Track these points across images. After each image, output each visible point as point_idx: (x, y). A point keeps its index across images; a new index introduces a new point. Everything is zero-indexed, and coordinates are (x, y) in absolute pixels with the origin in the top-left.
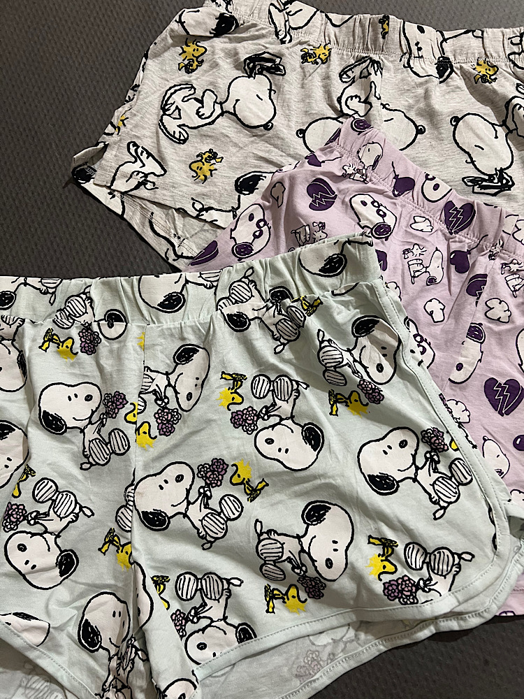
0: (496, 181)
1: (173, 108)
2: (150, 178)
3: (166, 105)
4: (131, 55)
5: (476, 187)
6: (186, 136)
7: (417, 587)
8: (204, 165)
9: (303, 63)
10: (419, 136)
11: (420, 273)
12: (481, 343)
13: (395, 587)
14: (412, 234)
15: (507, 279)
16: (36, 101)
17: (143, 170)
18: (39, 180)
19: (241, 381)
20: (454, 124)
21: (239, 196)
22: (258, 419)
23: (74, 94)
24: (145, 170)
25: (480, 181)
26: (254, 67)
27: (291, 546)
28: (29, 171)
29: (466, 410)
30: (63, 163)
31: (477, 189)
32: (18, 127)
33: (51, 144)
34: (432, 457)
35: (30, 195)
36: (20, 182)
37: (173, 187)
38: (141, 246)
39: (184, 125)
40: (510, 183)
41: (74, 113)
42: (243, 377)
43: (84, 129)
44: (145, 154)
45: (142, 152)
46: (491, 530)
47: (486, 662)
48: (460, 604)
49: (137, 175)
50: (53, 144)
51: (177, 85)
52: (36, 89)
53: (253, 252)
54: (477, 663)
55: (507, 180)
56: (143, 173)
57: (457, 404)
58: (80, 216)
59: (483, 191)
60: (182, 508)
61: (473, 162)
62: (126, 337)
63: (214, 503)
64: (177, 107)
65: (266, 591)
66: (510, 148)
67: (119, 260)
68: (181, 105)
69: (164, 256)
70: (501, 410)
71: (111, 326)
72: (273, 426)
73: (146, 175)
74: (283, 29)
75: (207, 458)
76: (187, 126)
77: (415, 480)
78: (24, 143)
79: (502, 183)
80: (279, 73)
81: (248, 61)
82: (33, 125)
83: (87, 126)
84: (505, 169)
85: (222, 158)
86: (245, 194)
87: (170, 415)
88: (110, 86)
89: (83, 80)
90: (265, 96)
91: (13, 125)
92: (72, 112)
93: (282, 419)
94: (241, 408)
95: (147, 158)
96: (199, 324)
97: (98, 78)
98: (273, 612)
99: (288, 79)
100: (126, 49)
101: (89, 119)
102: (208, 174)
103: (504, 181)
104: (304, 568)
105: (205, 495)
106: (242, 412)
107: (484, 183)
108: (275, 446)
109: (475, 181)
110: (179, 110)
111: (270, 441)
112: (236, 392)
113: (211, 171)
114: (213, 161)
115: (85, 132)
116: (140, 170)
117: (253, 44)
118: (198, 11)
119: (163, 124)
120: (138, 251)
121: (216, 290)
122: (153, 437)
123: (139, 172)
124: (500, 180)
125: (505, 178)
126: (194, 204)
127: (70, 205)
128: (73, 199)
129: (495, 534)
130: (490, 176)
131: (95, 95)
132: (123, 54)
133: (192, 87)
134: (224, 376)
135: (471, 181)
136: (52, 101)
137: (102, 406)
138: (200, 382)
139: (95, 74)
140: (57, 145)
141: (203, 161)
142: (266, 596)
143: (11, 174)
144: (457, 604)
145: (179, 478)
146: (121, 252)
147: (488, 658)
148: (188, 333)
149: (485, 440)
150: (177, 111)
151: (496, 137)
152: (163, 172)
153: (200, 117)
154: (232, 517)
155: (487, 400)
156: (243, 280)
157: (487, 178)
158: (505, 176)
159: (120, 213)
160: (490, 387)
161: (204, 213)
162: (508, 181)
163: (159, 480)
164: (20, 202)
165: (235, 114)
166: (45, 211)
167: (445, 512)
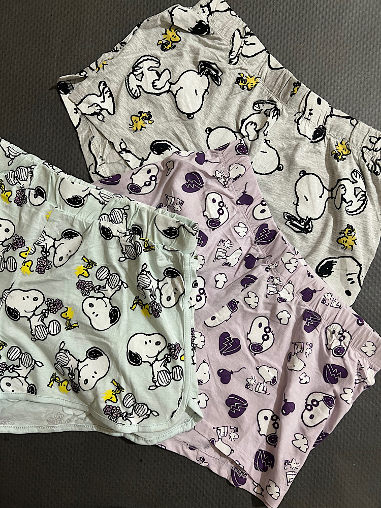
0: (303, 224)
1: (140, 71)
2: (104, 112)
3: (137, 66)
4: (133, 15)
5: (288, 222)
6: (139, 95)
7: (121, 415)
8: (140, 121)
9: (235, 83)
10: (277, 171)
11: (221, 258)
12: (232, 312)
13: (110, 410)
14: (231, 233)
15: (269, 285)
16: (59, 18)
17: (101, 105)
18: (37, 77)
19: (92, 265)
20: (301, 175)
21: (150, 153)
22: (92, 290)
23: (85, 25)
24: (103, 106)
25: (293, 219)
26: (204, 69)
27: (73, 363)
28: (34, 67)
29: (204, 342)
30: (56, 72)
31: (288, 223)
32: (40, 31)
33: (54, 54)
34: (168, 358)
35: (28, 84)
36: (25, 71)
37: (114, 126)
38: (78, 153)
39: (141, 87)
40: (310, 230)
41: (79, 39)
42: (94, 264)
43: (79, 54)
44: (108, 94)
45: (107, 91)
46: (175, 407)
47: (141, 461)
48: (139, 432)
49: (96, 106)
50: (56, 55)
51: (150, 56)
52: (63, 9)
53: (140, 193)
54: (136, 458)
55: (310, 226)
56: (100, 107)
57: (201, 336)
58: (51, 114)
59: (291, 226)
60: (29, 315)
61: (297, 205)
62: (41, 208)
63: (47, 321)
64: (142, 72)
65: (53, 376)
66: (325, 208)
67: (61, 155)
68: (146, 72)
69: (88, 167)
70: (223, 351)
71: (36, 197)
72: (98, 298)
73: (102, 109)
74: (236, 52)
75: (54, 296)
76: (143, 89)
77: (151, 365)
78: (39, 45)
79: (305, 227)
80: (216, 82)
81: (202, 63)
82: (50, 35)
83: (83, 54)
84: (313, 219)
85: (153, 121)
86: (154, 153)
87: (46, 263)
88: (110, 31)
89: (95, 17)
90: (200, 94)
91: (37, 27)
92: (77, 38)
93: (104, 297)
94: (86, 279)
95: (109, 97)
96: (85, 222)
97: (105, 21)
98: (51, 387)
99: (220, 90)
100: (132, 8)
101: (86, 49)
102: (139, 128)
103: (307, 227)
104: (74, 377)
105: (45, 314)
106: (85, 282)
107: (295, 222)
108: (93, 309)
109: (290, 218)
110: (143, 75)
111: (91, 305)
112: (87, 270)
113: (142, 127)
114: (146, 121)
115: (79, 57)
116: (100, 104)
117: (211, 52)
118: (186, 11)
119: (128, 79)
120: (75, 155)
121: (104, 206)
122: (32, 270)
123: (98, 105)
124: (305, 225)
125: (309, 225)
126: (121, 143)
127: (48, 103)
128: (52, 101)
129: (176, 411)
130: (302, 219)
131: (98, 33)
132: (129, 11)
133: (159, 62)
134: (84, 258)
135: (288, 216)
136: (68, 23)
137: (11, 239)
138: (69, 254)
139: (104, 17)
140: (58, 58)
141: (141, 118)
142: (51, 378)
143: (22, 63)
144: (137, 431)
145: (35, 299)
146: (65, 151)
147: (143, 459)
148: (76, 224)
149: (204, 362)
150: (141, 74)
151: (321, 197)
152: (112, 113)
153: (153, 86)
154: (52, 333)
155: (218, 342)
156: (122, 210)
157: (299, 219)
158: (310, 224)
159: (75, 126)
160: (224, 337)
161: (124, 152)
162: (309, 228)
163: (25, 294)
164: (19, 85)
165: (175, 96)
166: (32, 100)
167: (156, 388)
